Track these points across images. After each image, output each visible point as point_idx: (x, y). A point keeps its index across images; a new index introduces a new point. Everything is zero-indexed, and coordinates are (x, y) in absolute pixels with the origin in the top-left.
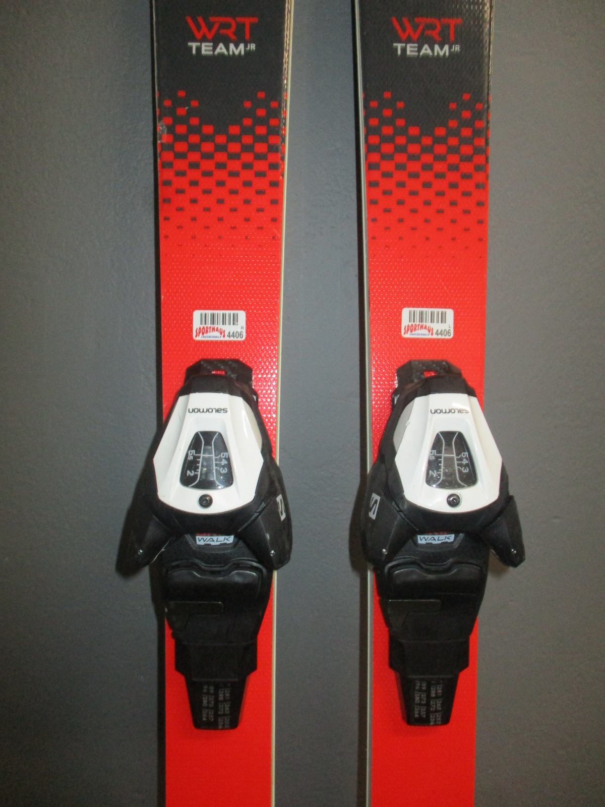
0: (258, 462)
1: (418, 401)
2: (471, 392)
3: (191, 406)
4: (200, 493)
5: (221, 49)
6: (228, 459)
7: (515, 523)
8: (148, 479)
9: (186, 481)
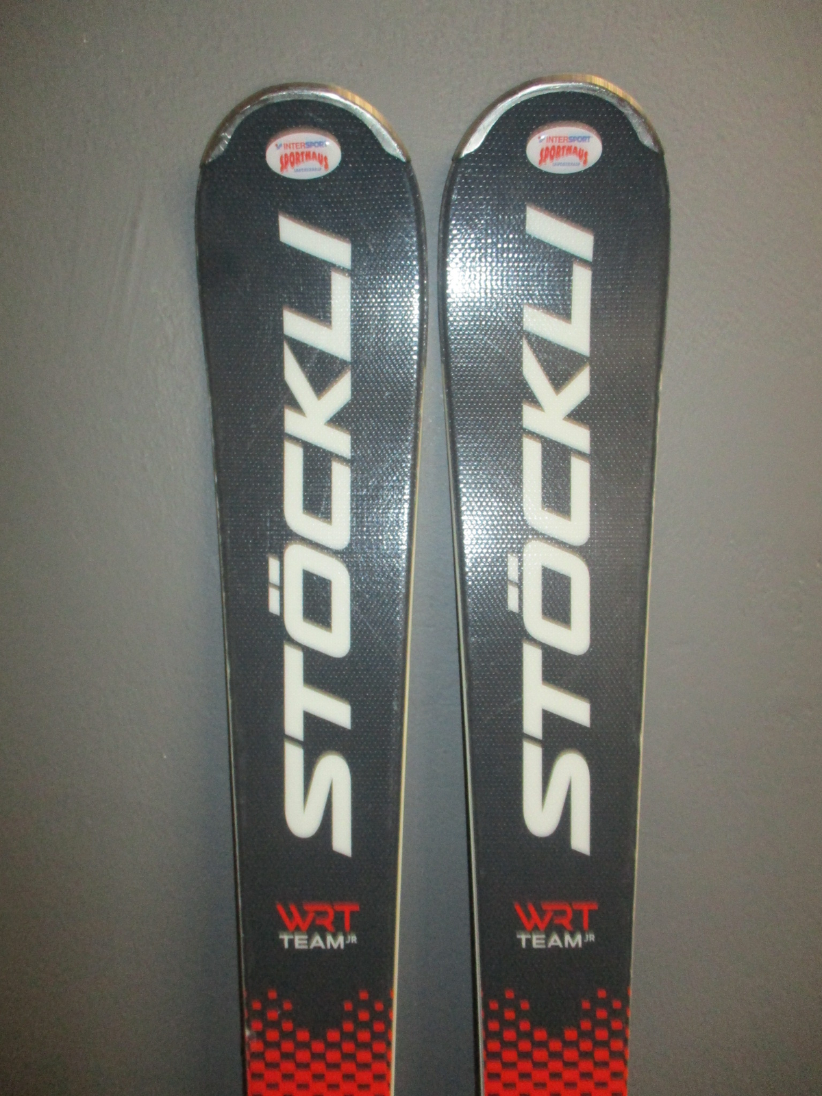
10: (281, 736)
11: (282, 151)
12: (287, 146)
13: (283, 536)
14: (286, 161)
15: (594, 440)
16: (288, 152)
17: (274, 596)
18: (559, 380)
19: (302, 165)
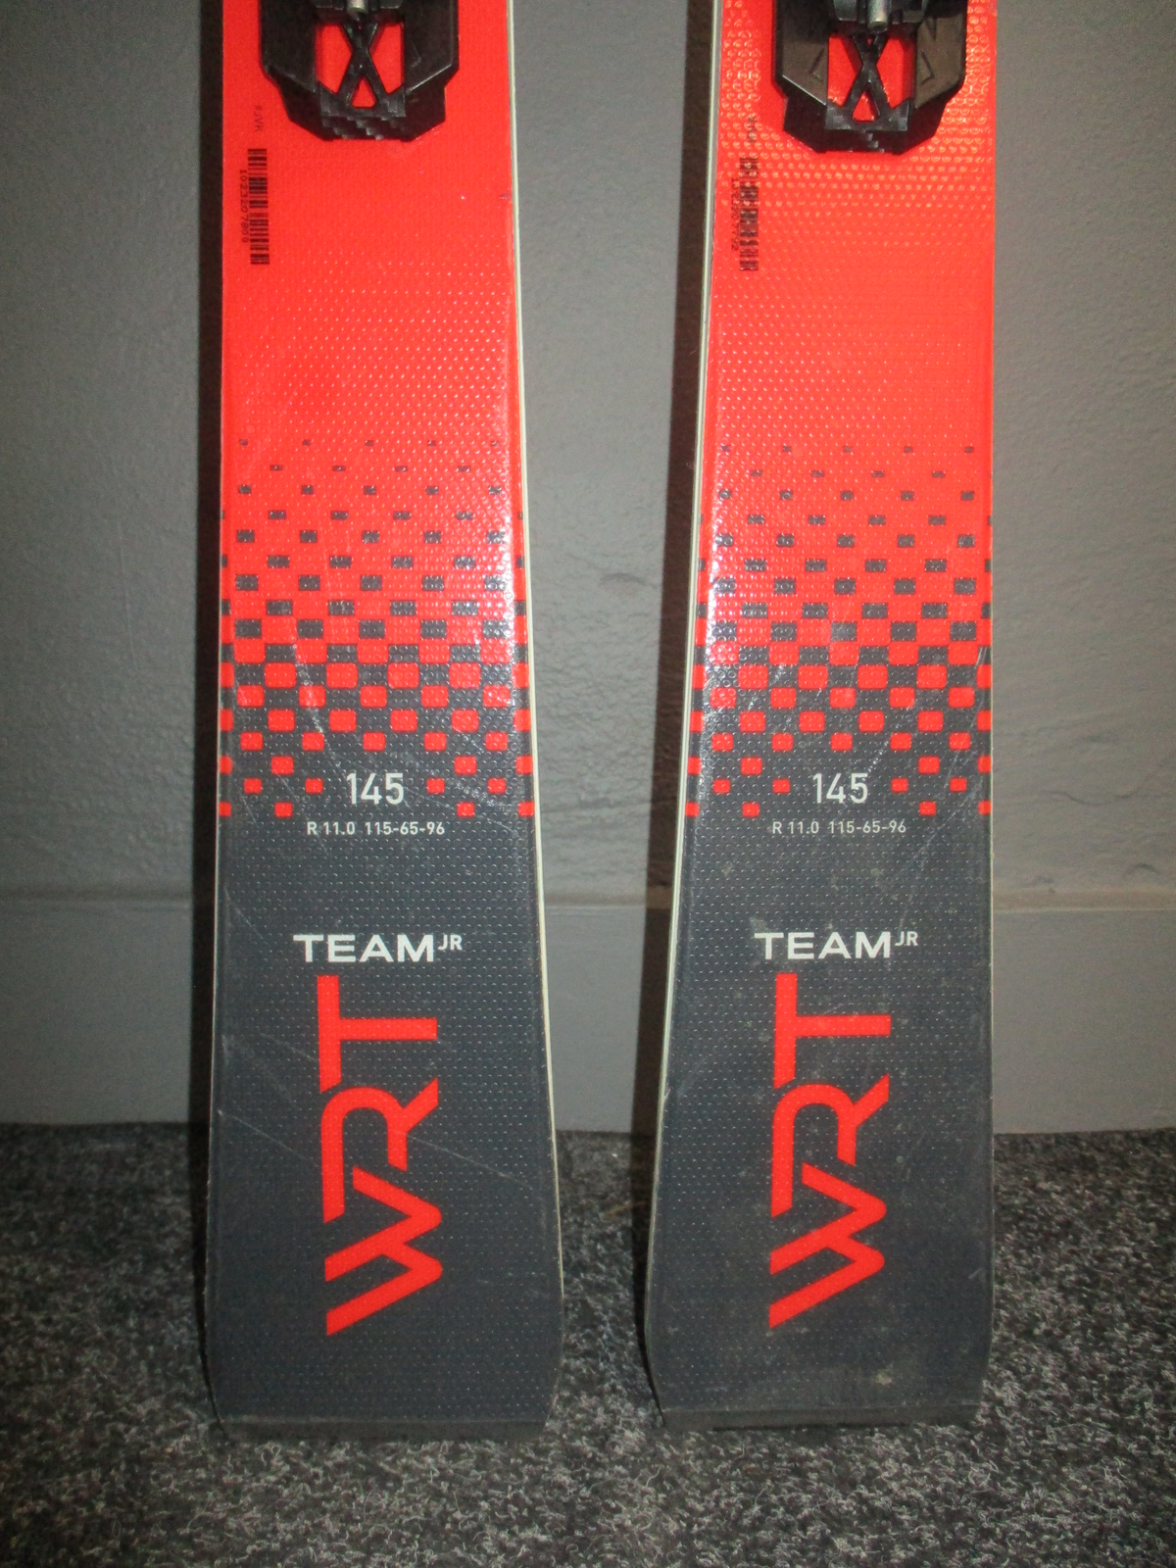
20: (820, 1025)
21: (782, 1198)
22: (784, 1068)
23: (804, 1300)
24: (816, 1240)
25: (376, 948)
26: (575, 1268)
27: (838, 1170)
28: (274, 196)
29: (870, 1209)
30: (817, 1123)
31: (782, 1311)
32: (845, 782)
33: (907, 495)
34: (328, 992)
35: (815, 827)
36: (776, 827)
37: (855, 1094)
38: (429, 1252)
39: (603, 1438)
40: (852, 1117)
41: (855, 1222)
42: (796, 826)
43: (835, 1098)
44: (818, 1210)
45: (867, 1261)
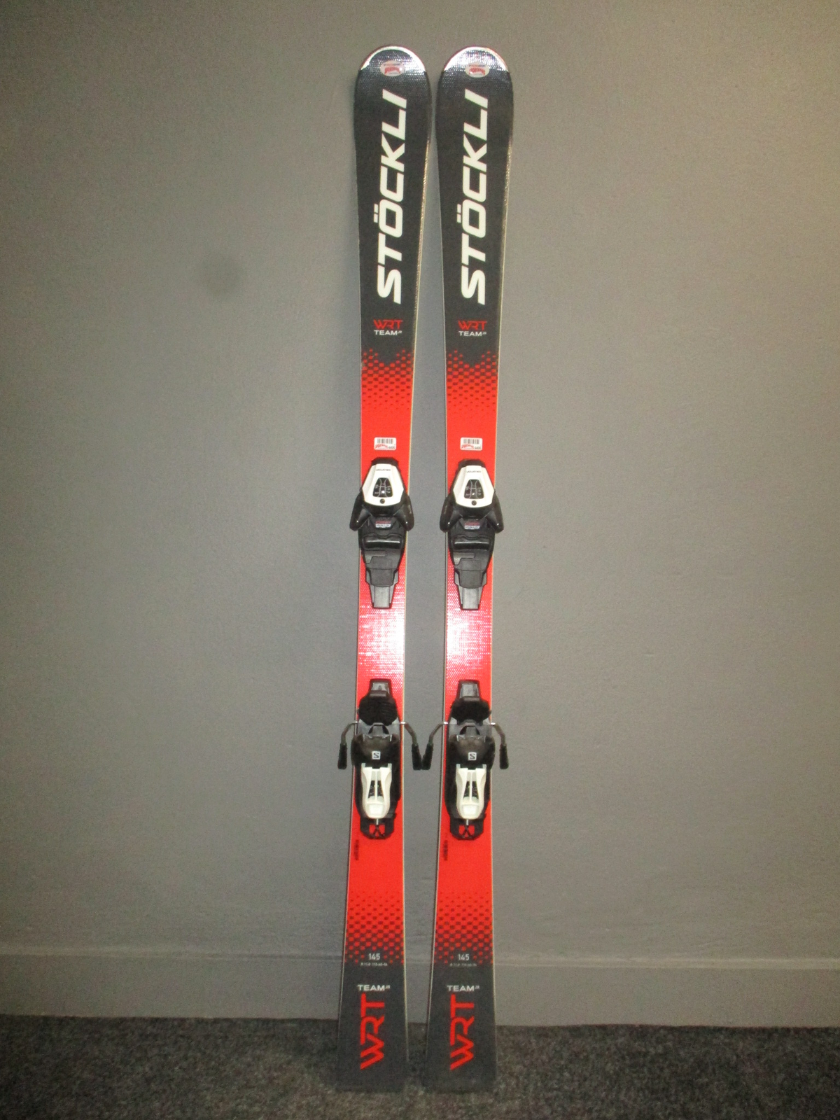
0: (402, 489)
1: (463, 469)
2: (483, 465)
3: (377, 468)
4: (381, 498)
5: (388, 333)
6: (391, 488)
7: (499, 514)
8: (361, 495)
9: (375, 495)
10: (377, 264)
11: (386, 67)
12: (388, 65)
13: (380, 197)
14: (387, 70)
15: (488, 168)
16: (388, 67)
17: (376, 217)
18: (476, 148)
19: (392, 72)
20: (459, 1005)
21: (452, 1043)
22: (453, 1015)
23: (458, 1063)
24: (459, 1052)
25: (373, 988)
26: (411, 1058)
27: (462, 1035)
28: (360, 849)
29: (471, 1044)
30: (459, 1027)
31: (453, 1066)
32: (464, 956)
33: (476, 902)
34: (363, 996)
35: (459, 965)
36: (451, 965)
37: (467, 1020)
38: (383, 1052)
39: (416, 1092)
40: (467, 1024)
41: (468, 1047)
42: (455, 965)
43: (464, 1021)
44: (459, 1045)
45: (470, 1056)
